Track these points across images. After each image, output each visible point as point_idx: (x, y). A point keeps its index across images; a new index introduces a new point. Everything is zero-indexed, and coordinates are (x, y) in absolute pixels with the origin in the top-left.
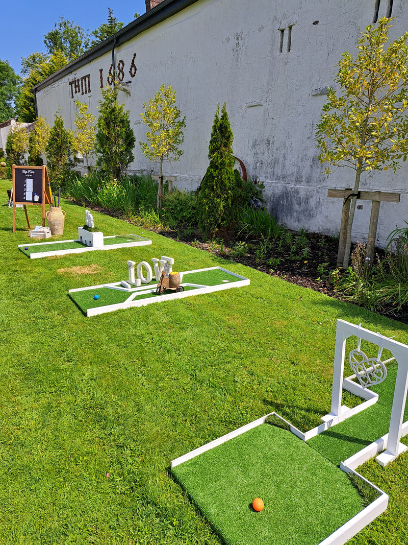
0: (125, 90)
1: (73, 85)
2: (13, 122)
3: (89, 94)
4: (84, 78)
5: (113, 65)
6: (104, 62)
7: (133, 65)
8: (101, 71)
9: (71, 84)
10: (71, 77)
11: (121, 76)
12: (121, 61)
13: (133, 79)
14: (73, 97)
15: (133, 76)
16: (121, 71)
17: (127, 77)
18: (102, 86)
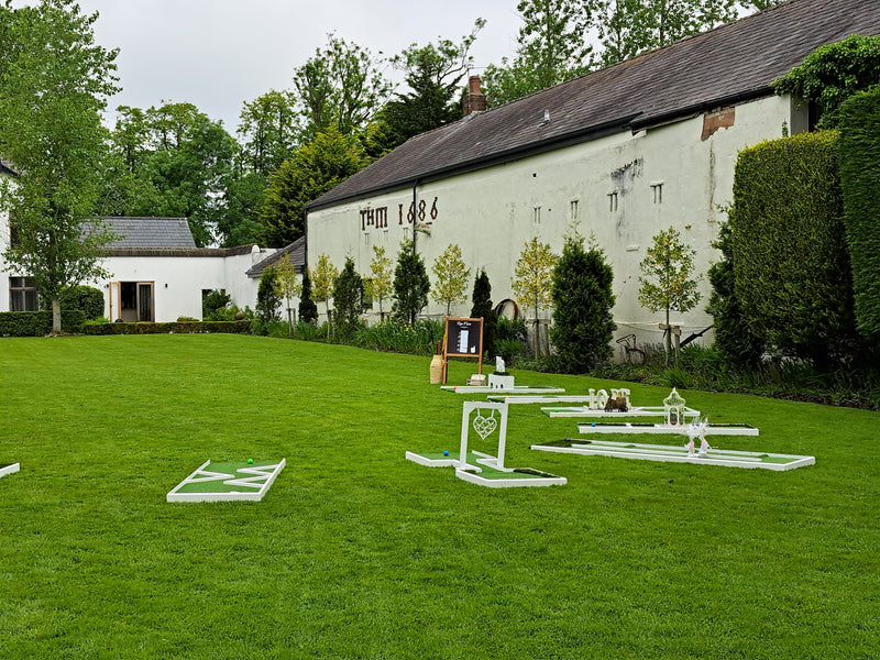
0: (425, 232)
1: (366, 216)
2: (256, 248)
3: (385, 229)
4: (381, 209)
5: (414, 203)
6: (405, 197)
7: (434, 207)
8: (401, 206)
9: (362, 213)
10: (363, 205)
11: (422, 215)
12: (422, 201)
13: (433, 221)
14: (364, 229)
15: (434, 218)
16: (422, 210)
17: (428, 218)
18: (401, 223)
